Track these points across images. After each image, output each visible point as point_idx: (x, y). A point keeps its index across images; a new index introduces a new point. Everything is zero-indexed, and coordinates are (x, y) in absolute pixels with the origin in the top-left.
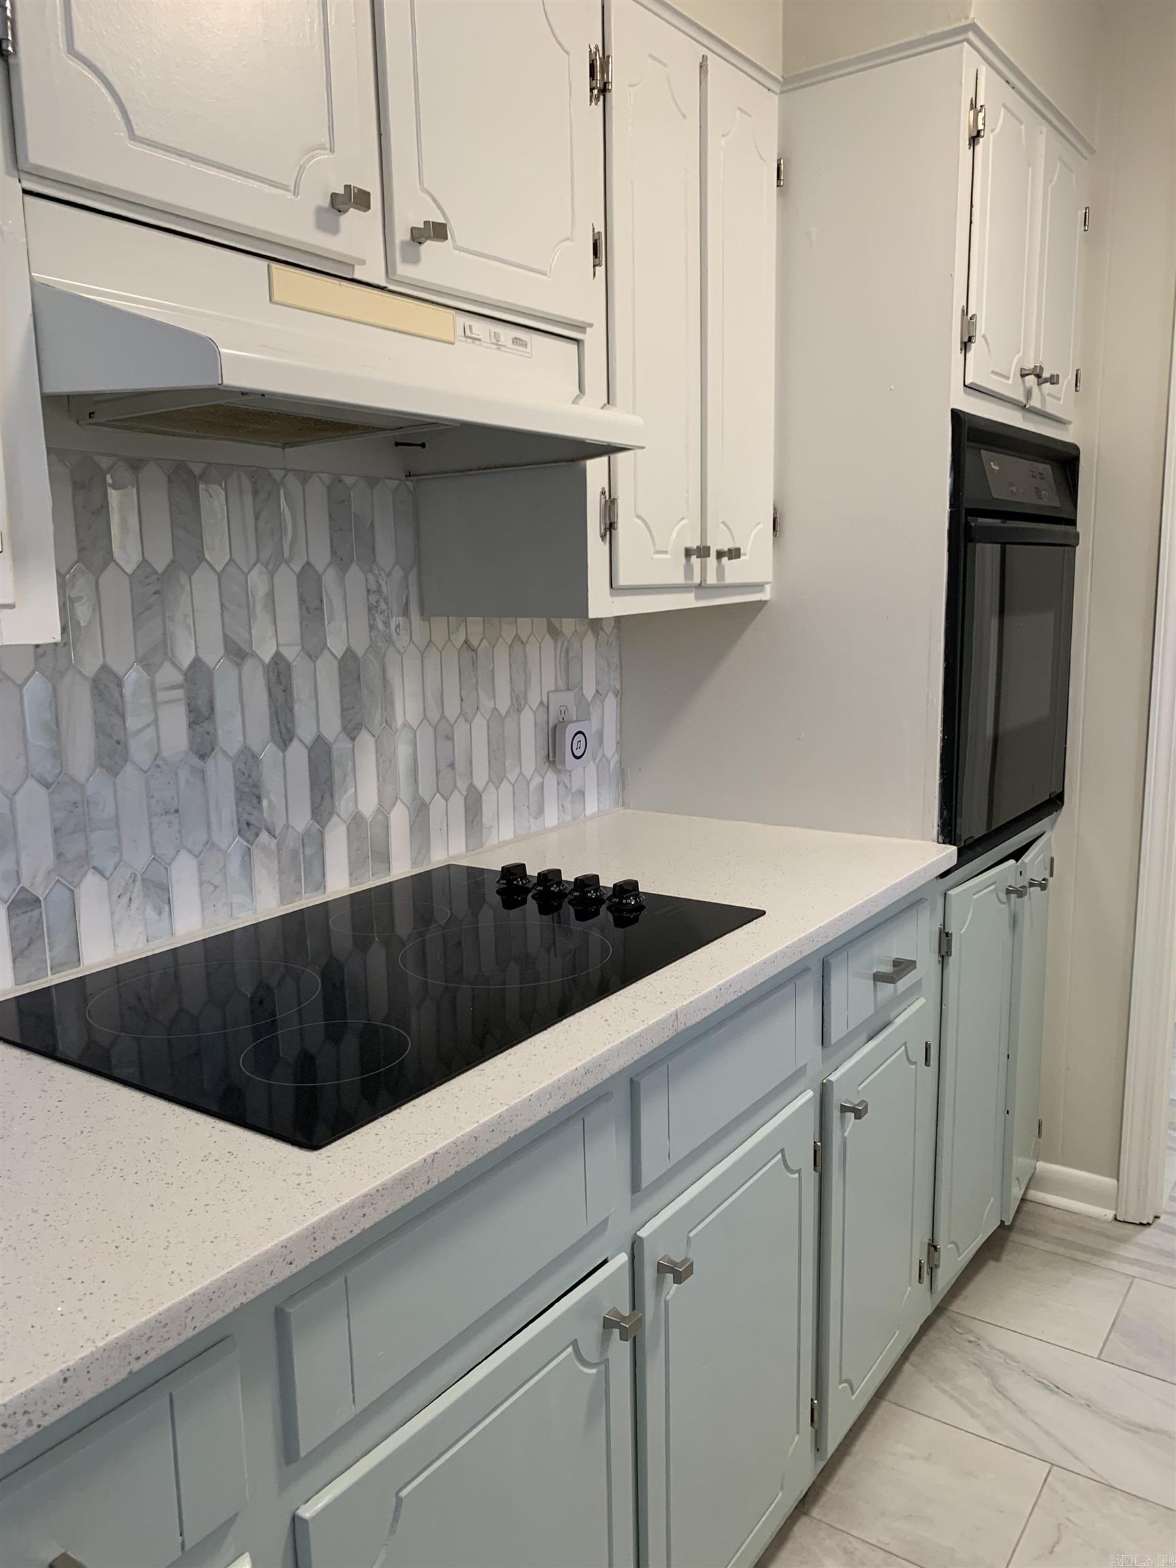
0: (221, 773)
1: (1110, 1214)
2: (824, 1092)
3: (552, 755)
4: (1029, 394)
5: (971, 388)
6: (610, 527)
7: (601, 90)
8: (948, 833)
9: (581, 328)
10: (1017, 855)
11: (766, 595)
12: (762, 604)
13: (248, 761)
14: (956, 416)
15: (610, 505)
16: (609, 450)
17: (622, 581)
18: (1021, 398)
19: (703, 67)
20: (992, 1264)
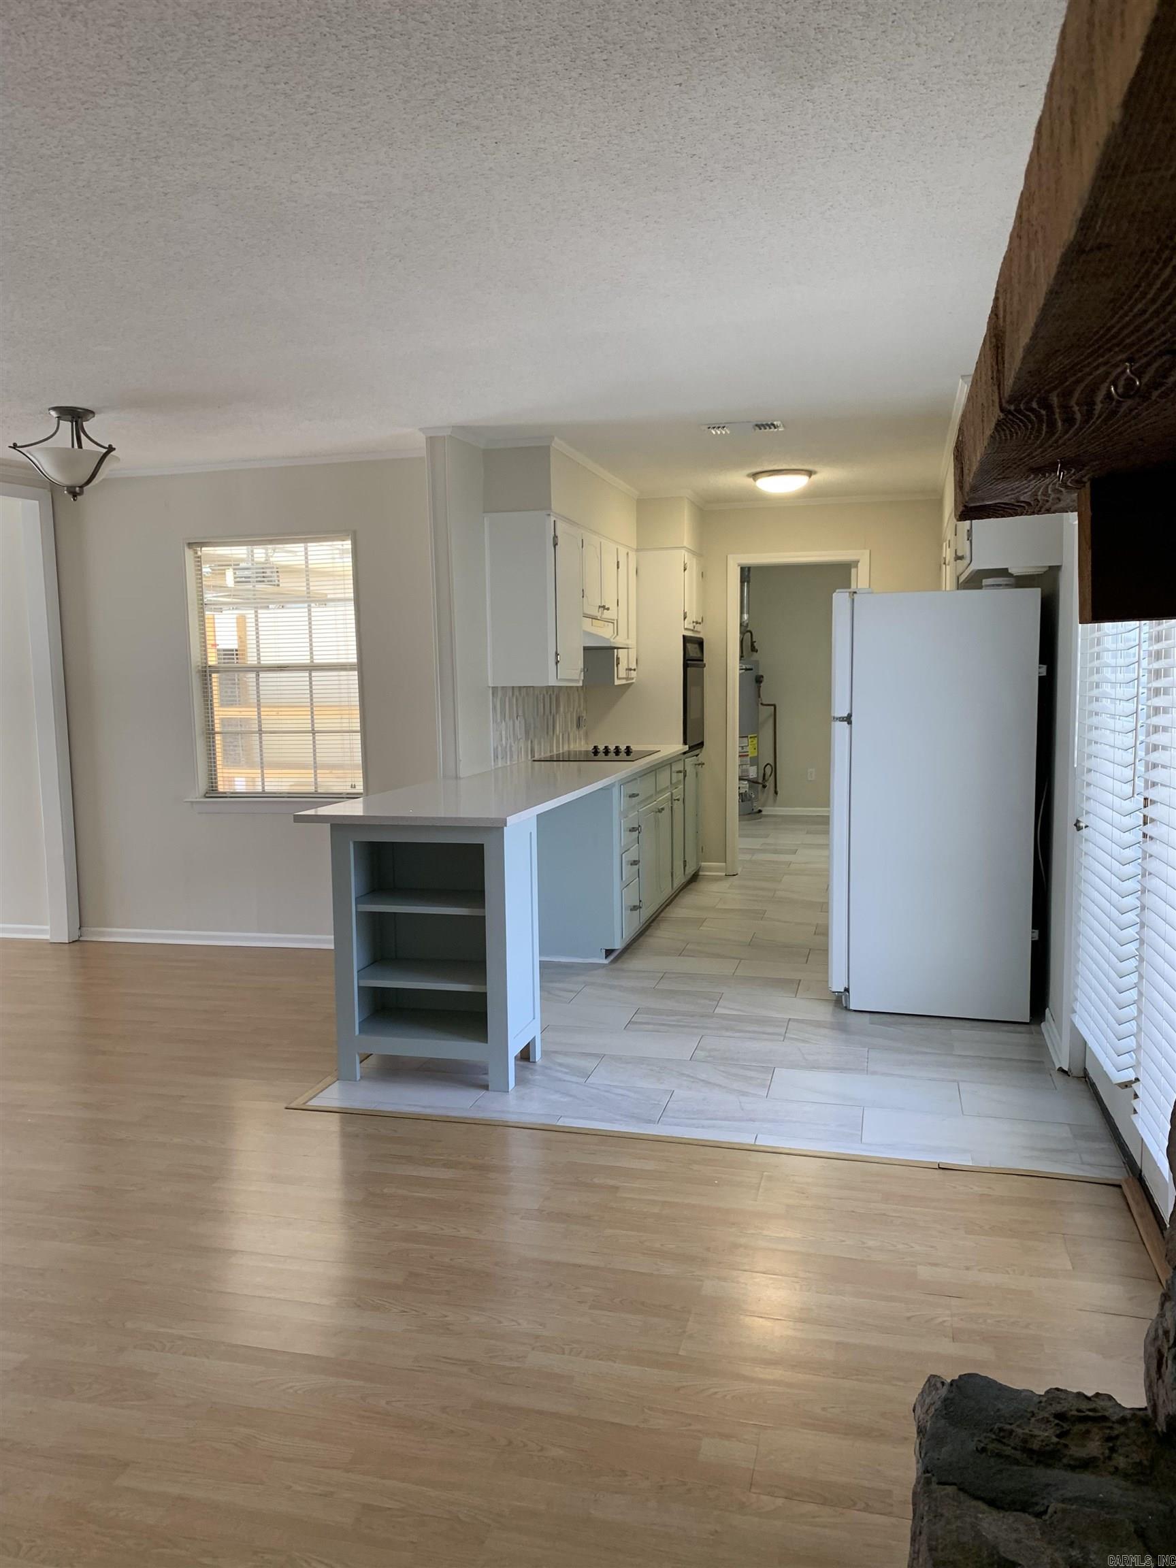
0: (545, 717)
1: (724, 874)
2: (672, 795)
3: (578, 726)
4: (694, 627)
5: (686, 629)
6: (618, 664)
7: (618, 568)
8: (685, 743)
9: (614, 620)
10: (697, 756)
11: (634, 681)
12: (633, 683)
13: (547, 716)
14: (684, 636)
15: (618, 659)
16: (618, 648)
17: (620, 676)
18: (692, 628)
19: (628, 554)
20: (694, 883)
